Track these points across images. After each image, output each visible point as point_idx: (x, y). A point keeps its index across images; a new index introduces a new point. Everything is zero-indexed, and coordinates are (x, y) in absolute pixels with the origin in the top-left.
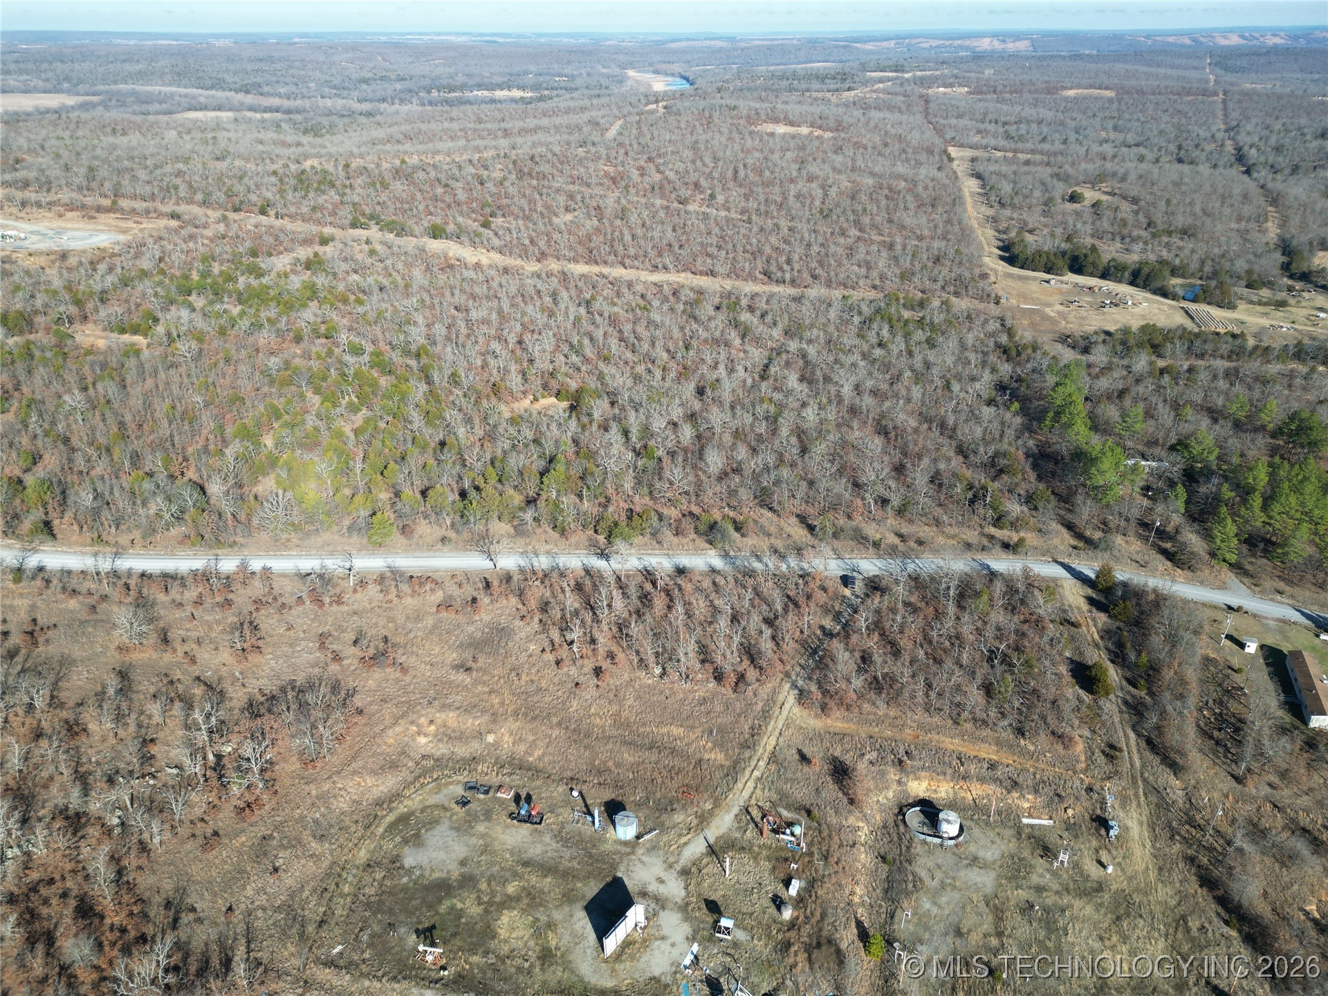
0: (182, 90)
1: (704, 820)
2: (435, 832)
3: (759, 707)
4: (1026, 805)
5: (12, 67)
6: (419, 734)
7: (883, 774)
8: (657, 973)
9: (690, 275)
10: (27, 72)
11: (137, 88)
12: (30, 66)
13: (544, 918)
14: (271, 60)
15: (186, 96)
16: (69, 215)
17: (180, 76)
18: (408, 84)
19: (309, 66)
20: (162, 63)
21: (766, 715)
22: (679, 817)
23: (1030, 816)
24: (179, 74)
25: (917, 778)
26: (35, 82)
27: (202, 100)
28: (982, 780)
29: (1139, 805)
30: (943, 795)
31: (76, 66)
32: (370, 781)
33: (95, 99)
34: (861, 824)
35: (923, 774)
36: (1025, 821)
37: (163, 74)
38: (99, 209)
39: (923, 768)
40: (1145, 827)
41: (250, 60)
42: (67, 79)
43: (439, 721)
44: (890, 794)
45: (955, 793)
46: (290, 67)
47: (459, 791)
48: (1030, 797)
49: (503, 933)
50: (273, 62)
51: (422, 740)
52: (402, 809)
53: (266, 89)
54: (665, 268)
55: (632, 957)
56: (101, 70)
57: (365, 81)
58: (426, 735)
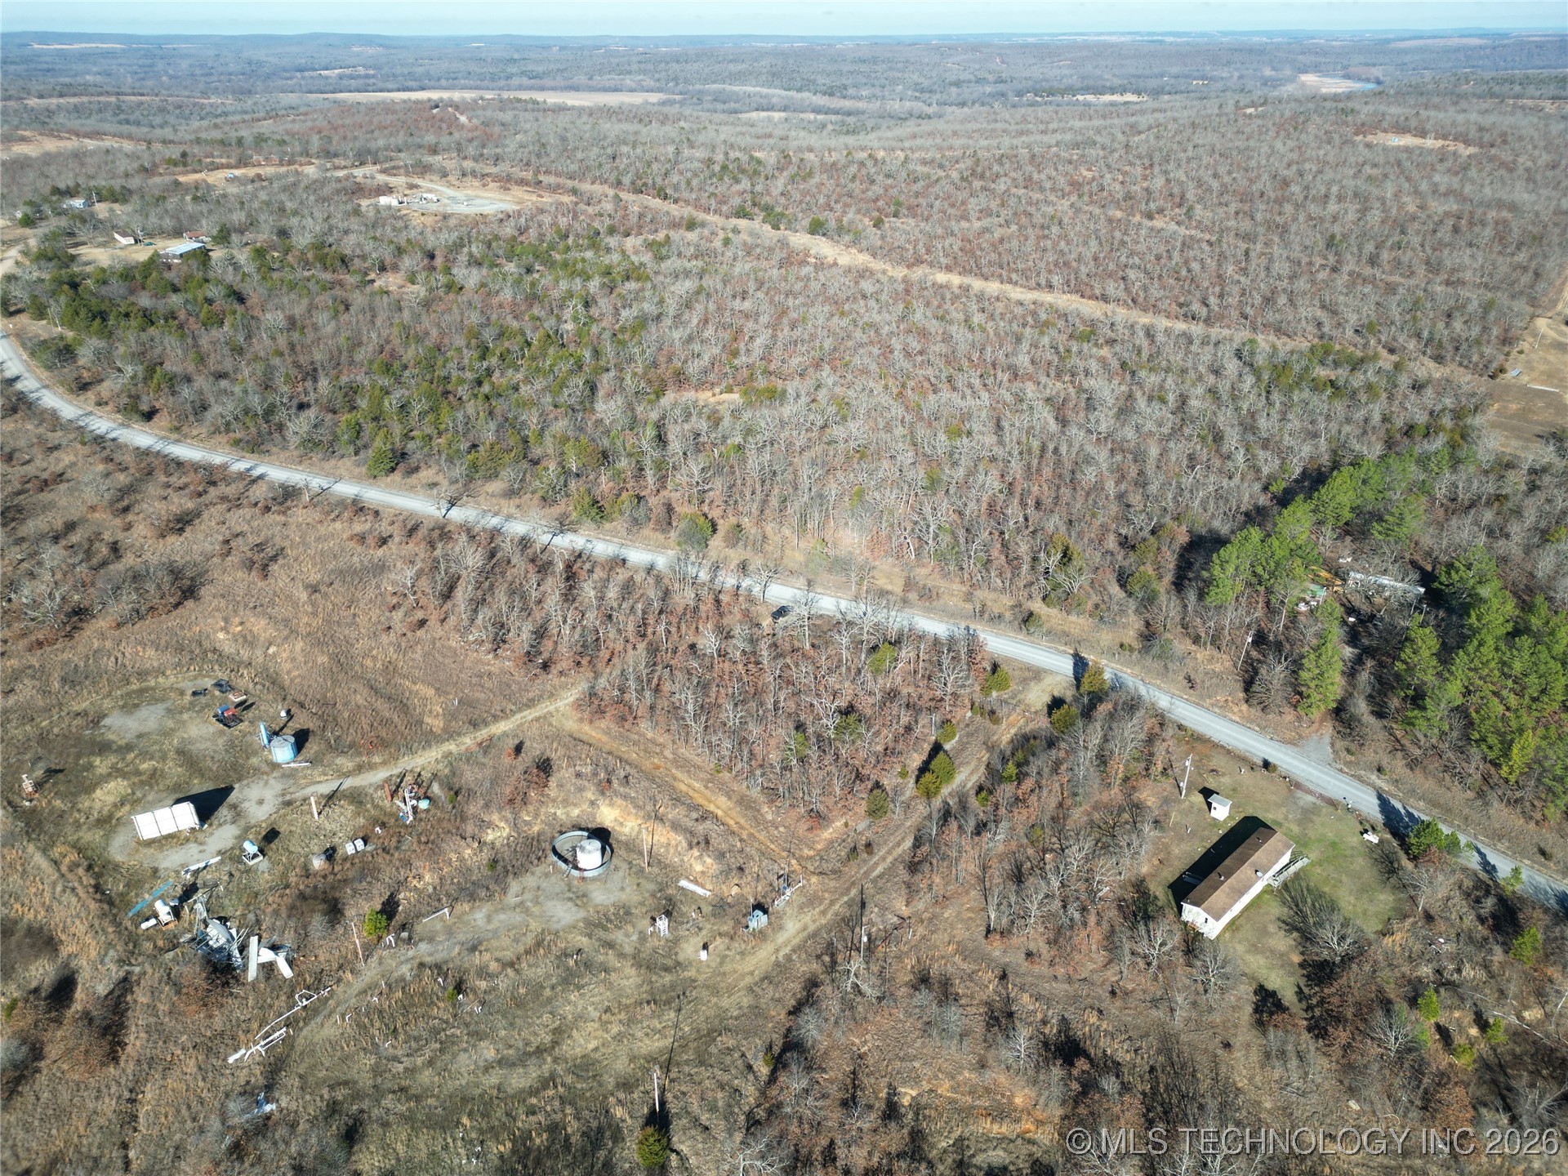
0: (765, 91)
1: (360, 769)
2: (151, 708)
3: (531, 695)
4: (698, 868)
5: (635, 67)
6: (222, 629)
7: (581, 789)
8: (162, 866)
9: (1075, 297)
10: (645, 72)
11: (728, 87)
12: (650, 67)
13: (139, 794)
14: (874, 61)
15: (766, 96)
16: (492, 185)
17: (775, 76)
18: (1000, 87)
19: (911, 68)
20: (763, 63)
21: (531, 703)
22: (340, 761)
23: (696, 882)
24: (774, 75)
25: (611, 805)
26: (649, 82)
27: (774, 100)
28: (676, 826)
29: (823, 913)
30: (626, 830)
31: (688, 66)
32: (151, 652)
33: (678, 97)
34: (502, 824)
35: (619, 801)
36: (683, 883)
37: (760, 74)
38: (522, 182)
39: (625, 797)
40: (805, 934)
41: (854, 62)
42: (676, 79)
43: (248, 625)
44: (576, 812)
45: (639, 832)
46: (891, 69)
47: (208, 683)
48: (709, 861)
49: (98, 793)
50: (875, 63)
51: (221, 635)
52: (152, 683)
53: (851, 91)
54: (1050, 287)
55: (161, 848)
56: (707, 70)
57: (957, 84)
58: (228, 632)
